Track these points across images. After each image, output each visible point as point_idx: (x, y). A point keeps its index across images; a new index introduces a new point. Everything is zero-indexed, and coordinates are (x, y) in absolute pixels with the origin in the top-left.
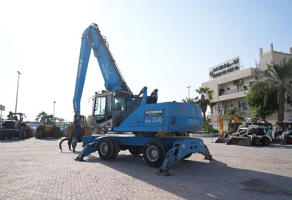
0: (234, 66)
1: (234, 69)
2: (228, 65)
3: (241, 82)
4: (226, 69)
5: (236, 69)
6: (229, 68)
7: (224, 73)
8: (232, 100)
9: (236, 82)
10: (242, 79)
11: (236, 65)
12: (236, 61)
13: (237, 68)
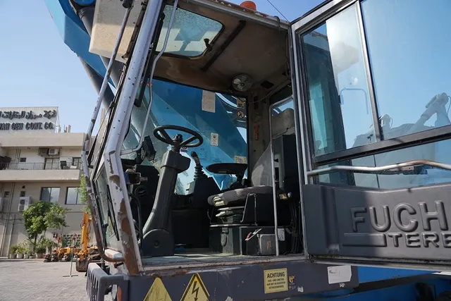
0: (44, 121)
1: (43, 126)
2: (31, 116)
3: (56, 153)
4: (24, 121)
5: (46, 128)
6: (30, 121)
7: (17, 127)
8: (24, 184)
9: (45, 151)
10: (60, 148)
11: (49, 121)
12: (51, 115)
13: (49, 126)
